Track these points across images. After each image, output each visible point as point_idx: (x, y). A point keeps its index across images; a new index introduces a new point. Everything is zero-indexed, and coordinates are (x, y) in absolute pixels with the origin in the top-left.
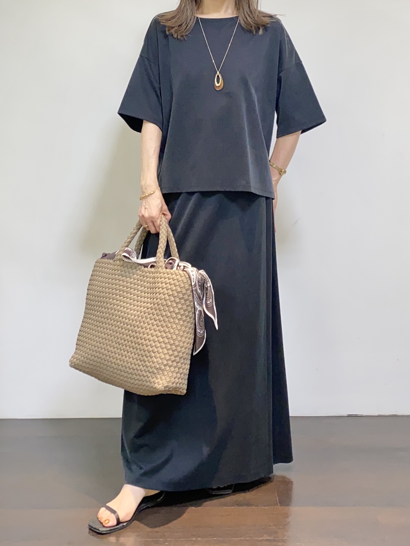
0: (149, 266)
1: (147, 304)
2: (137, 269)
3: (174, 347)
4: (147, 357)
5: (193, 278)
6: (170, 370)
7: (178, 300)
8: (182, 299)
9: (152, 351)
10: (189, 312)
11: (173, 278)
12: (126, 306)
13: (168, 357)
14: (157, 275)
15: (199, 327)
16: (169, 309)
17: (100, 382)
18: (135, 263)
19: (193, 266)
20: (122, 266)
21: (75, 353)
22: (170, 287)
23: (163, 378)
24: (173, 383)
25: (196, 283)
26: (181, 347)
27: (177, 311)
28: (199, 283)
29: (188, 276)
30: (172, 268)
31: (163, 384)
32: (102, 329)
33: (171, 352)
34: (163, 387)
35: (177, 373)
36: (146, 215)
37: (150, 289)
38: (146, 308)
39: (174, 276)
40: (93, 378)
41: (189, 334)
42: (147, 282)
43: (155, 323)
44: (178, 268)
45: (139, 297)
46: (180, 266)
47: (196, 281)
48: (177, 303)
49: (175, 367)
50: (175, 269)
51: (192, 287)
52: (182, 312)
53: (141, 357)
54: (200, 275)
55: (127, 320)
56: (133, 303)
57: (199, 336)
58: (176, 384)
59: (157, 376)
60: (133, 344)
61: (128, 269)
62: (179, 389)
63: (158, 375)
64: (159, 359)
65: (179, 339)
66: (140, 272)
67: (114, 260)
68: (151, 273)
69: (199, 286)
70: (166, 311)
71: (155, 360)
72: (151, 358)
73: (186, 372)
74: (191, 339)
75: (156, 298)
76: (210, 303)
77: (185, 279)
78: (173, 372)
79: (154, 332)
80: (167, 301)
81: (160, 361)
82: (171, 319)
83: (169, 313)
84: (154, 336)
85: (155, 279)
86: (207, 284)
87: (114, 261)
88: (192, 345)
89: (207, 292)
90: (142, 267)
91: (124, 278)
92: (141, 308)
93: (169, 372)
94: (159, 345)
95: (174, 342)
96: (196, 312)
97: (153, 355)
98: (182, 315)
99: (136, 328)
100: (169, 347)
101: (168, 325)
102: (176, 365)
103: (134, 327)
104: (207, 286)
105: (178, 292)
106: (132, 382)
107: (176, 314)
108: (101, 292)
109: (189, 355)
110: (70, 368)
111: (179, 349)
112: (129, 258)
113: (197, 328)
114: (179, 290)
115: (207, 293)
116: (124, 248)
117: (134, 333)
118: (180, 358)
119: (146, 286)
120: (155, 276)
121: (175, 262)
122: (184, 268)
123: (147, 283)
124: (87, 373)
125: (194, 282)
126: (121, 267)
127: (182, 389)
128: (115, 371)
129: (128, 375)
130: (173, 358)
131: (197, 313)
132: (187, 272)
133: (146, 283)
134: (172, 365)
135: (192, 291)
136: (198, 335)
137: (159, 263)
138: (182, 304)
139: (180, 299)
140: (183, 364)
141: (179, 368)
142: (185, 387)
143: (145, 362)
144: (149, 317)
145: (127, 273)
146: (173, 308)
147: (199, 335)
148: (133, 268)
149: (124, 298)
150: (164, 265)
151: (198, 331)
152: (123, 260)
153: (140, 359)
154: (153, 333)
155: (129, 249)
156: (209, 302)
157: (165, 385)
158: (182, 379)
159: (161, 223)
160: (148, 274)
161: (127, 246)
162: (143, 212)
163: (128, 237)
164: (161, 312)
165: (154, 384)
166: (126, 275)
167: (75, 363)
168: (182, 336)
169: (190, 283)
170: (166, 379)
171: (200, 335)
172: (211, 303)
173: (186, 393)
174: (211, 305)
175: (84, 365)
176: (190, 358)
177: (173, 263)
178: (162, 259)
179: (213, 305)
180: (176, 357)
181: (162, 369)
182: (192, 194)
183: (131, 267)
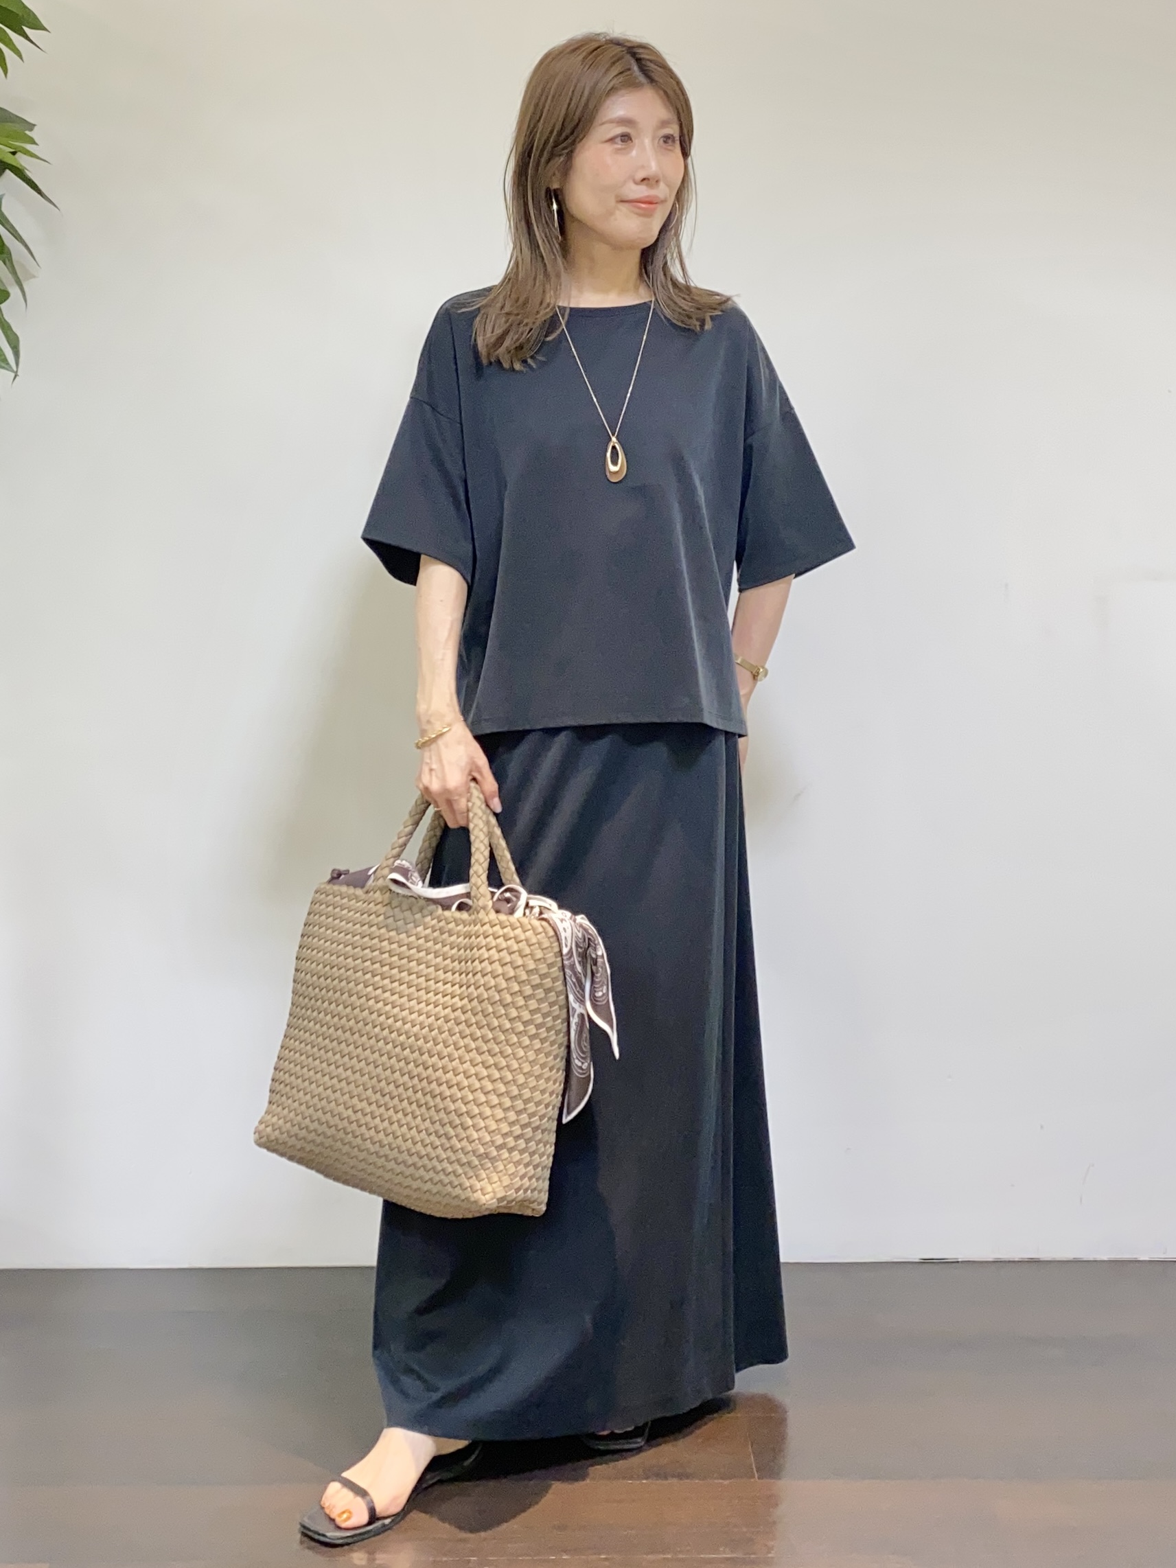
0: (453, 904)
1: (452, 998)
2: (425, 912)
3: (519, 1104)
4: (454, 1128)
5: (566, 938)
6: (511, 1158)
7: (528, 990)
8: (539, 989)
9: (467, 1112)
10: (555, 1018)
11: (515, 938)
12: (398, 1003)
13: (505, 1128)
14: (477, 928)
15: (579, 1054)
16: (508, 1012)
17: (330, 1182)
18: (420, 897)
19: (561, 907)
20: (386, 905)
21: (267, 1112)
22: (508, 959)
23: (495, 1178)
24: (517, 1190)
25: (571, 948)
26: (538, 1104)
27: (526, 1015)
28: (579, 950)
29: (551, 933)
30: (512, 912)
31: (494, 1192)
32: (338, 1056)
33: (512, 1116)
34: (495, 1200)
35: (527, 1165)
36: (435, 786)
37: (460, 963)
38: (450, 1008)
39: (519, 931)
40: (313, 1172)
41: (555, 1071)
42: (451, 944)
43: (473, 1045)
44: (527, 911)
45: (432, 982)
46: (532, 908)
47: (572, 944)
48: (526, 998)
49: (522, 1152)
50: (519, 913)
51: (563, 960)
52: (538, 1018)
53: (440, 1128)
54: (581, 930)
55: (403, 1038)
56: (416, 996)
57: (577, 1074)
58: (526, 1190)
59: (478, 1172)
60: (419, 1094)
61: (403, 912)
62: (530, 1203)
63: (482, 1171)
64: (484, 1133)
65: (531, 1085)
66: (432, 919)
67: (365, 889)
68: (460, 925)
69: (579, 955)
70: (501, 1016)
71: (475, 1135)
72: (465, 1129)
73: (547, 1162)
74: (558, 1084)
75: (474, 984)
76: (603, 994)
77: (547, 939)
78: (517, 1164)
79: (472, 1067)
80: (502, 993)
81: (488, 1138)
82: (514, 1035)
83: (506, 1021)
84: (471, 1076)
85: (470, 938)
86: (595, 951)
87: (367, 892)
88: (560, 1098)
89: (594, 968)
90: (437, 907)
91: (393, 933)
92: (437, 1009)
93: (510, 1163)
94: (483, 1098)
95: (520, 1091)
96: (571, 1019)
97: (470, 1122)
98: (538, 1027)
99: (426, 1056)
100: (507, 1102)
101: (506, 1050)
102: (524, 1146)
103: (422, 1054)
104: (597, 956)
105: (529, 972)
106: (415, 1186)
107: (525, 1023)
108: (333, 967)
109: (553, 1120)
110: (257, 1148)
111: (531, 1107)
112: (403, 885)
113: (575, 1057)
114: (532, 966)
115: (594, 971)
116: (392, 860)
117: (421, 1068)
118: (535, 1129)
119: (450, 955)
120: (471, 930)
121: (518, 898)
122: (541, 913)
123: (452, 948)
124: (300, 1161)
125: (566, 946)
126: (385, 908)
127: (538, 1203)
128: (373, 1158)
129: (405, 1169)
130: (517, 1130)
131: (574, 1021)
132: (551, 922)
133: (448, 946)
134: (516, 1146)
135: (563, 967)
136: (576, 1072)
137: (478, 900)
138: (540, 1001)
139: (534, 987)
140: (541, 1145)
141: (532, 1154)
142: (544, 1197)
143: (449, 1139)
144: (457, 1030)
145: (400, 923)
146: (517, 1008)
147: (579, 1073)
148: (415, 909)
149: (392, 982)
150: (490, 903)
151: (576, 1062)
152: (391, 890)
153: (436, 1132)
154: (469, 1070)
155: (404, 862)
156: (600, 994)
157: (499, 1195)
158: (538, 1179)
159: (470, 804)
160: (452, 925)
161: (398, 856)
162: (426, 779)
163: (398, 834)
164: (487, 1018)
165: (474, 1192)
166: (397, 925)
167: (268, 1136)
168: (538, 1078)
169: (557, 950)
170: (500, 1180)
171: (581, 1074)
172: (605, 997)
173: (546, 1211)
174: (604, 1000)
175: (292, 1141)
176: (554, 1128)
177: (514, 899)
178: (485, 889)
179: (608, 1001)
180: (523, 1127)
181: (490, 1156)
182: (554, 732)
183: (410, 909)
